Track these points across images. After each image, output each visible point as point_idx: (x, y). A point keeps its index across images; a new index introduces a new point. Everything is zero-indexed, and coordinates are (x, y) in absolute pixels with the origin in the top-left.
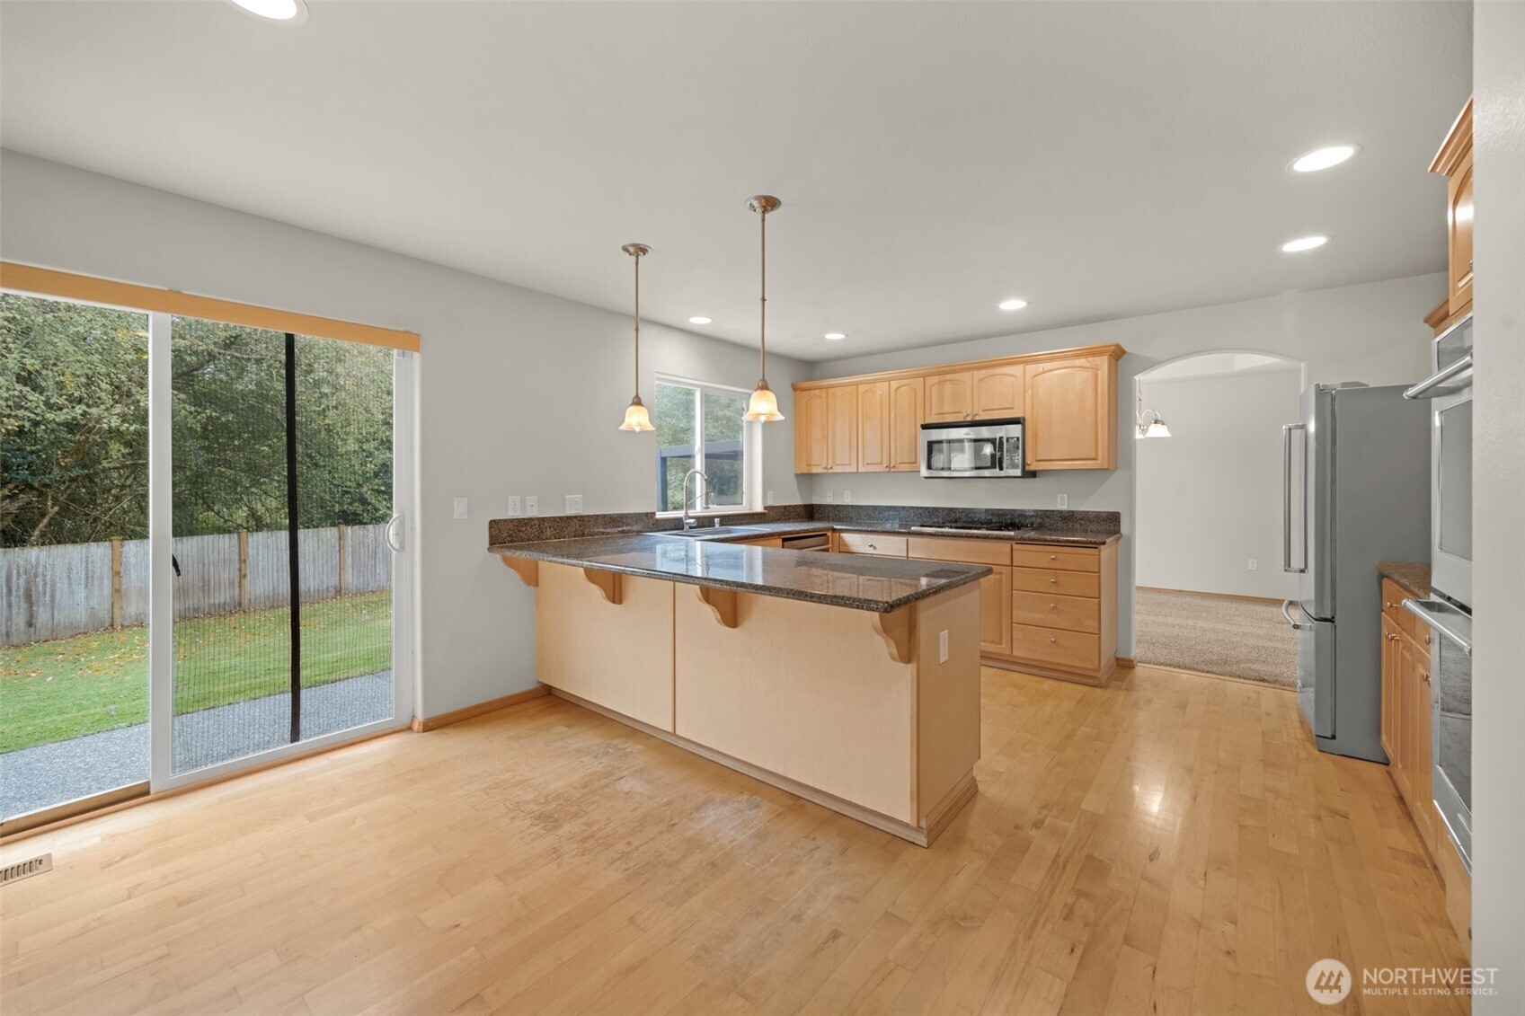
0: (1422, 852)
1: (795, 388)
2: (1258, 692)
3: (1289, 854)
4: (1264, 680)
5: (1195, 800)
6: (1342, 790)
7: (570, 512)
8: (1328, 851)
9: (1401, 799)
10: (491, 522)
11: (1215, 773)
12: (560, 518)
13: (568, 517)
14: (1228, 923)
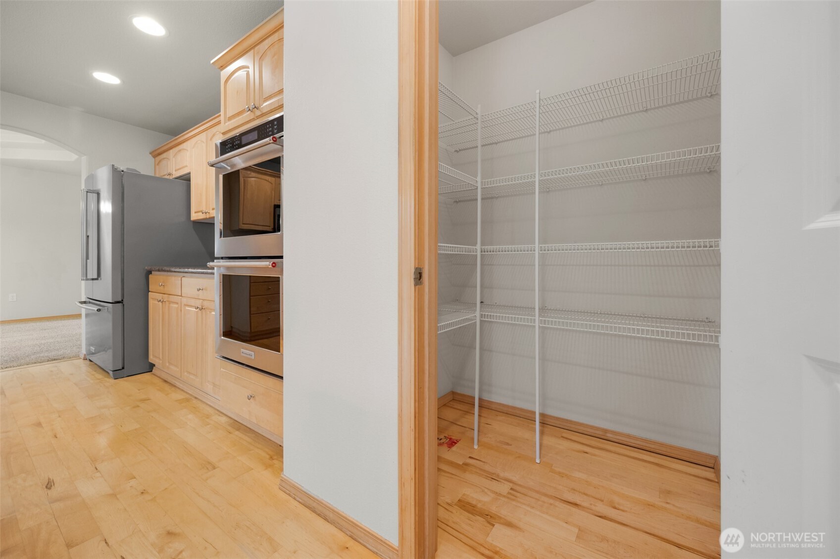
0: (188, 396)
2: (56, 366)
3: (136, 430)
4: (55, 360)
5: (57, 437)
6: (139, 390)
8: (152, 417)
9: (165, 381)
11: (59, 417)
14: (130, 481)
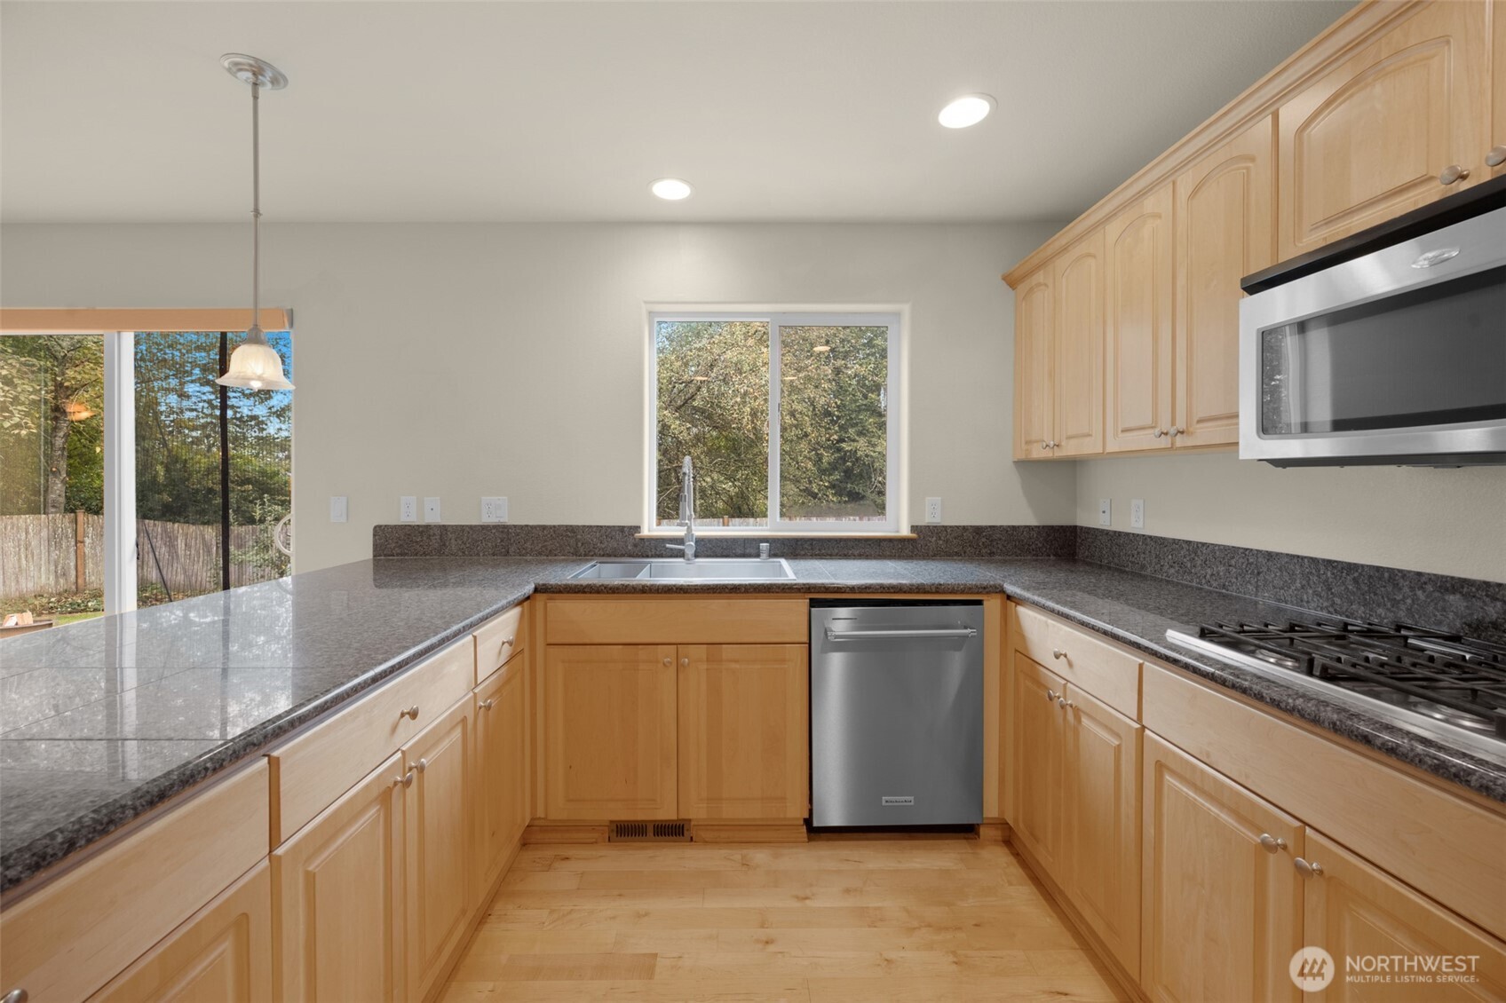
1: (1012, 281)
7: (488, 520)
10: (375, 527)
12: (472, 527)
13: (484, 527)
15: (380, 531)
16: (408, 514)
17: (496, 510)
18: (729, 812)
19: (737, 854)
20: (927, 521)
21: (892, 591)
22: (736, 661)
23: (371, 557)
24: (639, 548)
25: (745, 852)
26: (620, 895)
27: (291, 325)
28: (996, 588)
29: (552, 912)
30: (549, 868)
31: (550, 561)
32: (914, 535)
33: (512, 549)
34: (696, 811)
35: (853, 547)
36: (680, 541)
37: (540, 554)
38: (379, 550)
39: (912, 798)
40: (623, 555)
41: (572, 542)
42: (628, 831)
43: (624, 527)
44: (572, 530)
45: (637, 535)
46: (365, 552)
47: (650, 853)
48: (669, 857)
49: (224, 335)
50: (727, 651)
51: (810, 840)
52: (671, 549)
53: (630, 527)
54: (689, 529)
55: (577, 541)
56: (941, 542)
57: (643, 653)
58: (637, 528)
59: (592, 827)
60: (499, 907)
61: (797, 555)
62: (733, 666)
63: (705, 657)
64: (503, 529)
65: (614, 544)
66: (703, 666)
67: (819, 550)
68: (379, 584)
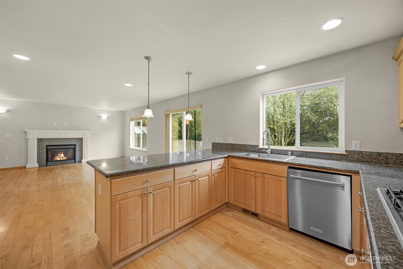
1: (396, 59)
7: (229, 142)
10: (212, 143)
12: (227, 144)
13: (229, 144)
15: (213, 143)
16: (217, 141)
17: (231, 141)
18: (267, 215)
19: (268, 226)
20: (353, 149)
21: (313, 167)
22: (269, 178)
23: (212, 148)
24: (259, 150)
25: (271, 226)
26: (239, 221)
27: (202, 108)
28: (356, 172)
29: (226, 218)
30: (229, 212)
31: (240, 152)
32: (346, 153)
33: (233, 149)
34: (259, 212)
35: (321, 155)
36: (267, 149)
37: (238, 150)
38: (213, 147)
39: (322, 231)
40: (255, 152)
41: (244, 148)
42: (245, 211)
43: (255, 145)
44: (245, 145)
45: (258, 147)
46: (211, 147)
47: (248, 217)
48: (252, 220)
49: (195, 110)
50: (266, 176)
51: (290, 231)
52: (264, 151)
53: (257, 146)
54: (269, 147)
55: (245, 148)
56: (360, 157)
57: (248, 172)
58: (258, 146)
59: (239, 208)
60: (218, 214)
61: (301, 156)
62: (268, 179)
63: (261, 176)
64: (232, 144)
65: (253, 149)
66: (261, 178)
67: (309, 155)
68: (213, 154)
